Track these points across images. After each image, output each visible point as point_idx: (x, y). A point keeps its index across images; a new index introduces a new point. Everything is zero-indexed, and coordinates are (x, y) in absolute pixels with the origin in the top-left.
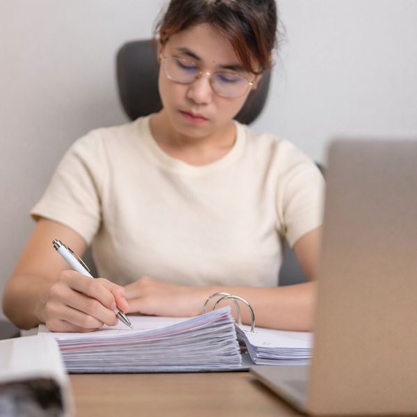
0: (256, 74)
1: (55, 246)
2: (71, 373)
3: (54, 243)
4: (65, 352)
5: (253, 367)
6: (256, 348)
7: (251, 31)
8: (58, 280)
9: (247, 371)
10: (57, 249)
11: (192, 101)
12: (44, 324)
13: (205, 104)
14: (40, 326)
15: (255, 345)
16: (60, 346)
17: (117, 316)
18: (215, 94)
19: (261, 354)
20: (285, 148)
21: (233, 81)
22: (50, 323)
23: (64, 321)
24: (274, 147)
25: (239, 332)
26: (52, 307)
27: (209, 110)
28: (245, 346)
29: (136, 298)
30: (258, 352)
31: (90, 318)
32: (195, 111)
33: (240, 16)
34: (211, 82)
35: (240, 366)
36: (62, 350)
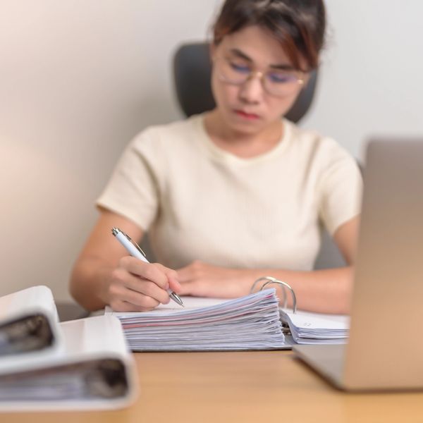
0: (304, 72)
1: (113, 234)
2: (134, 352)
3: (113, 230)
4: (127, 331)
5: (295, 346)
6: (298, 328)
7: (300, 34)
8: (118, 266)
9: (289, 349)
10: (115, 235)
11: (245, 101)
12: (109, 305)
13: (256, 103)
14: (107, 308)
15: (297, 326)
16: (123, 324)
17: (170, 296)
18: (266, 93)
19: (303, 334)
20: (328, 145)
21: (283, 81)
22: (114, 304)
23: (125, 301)
24: (316, 145)
25: (282, 314)
26: (115, 289)
27: (262, 109)
28: (288, 327)
29: (189, 282)
30: (300, 332)
31: (148, 298)
32: (248, 109)
33: (288, 19)
34: (262, 82)
35: (283, 345)
36: (124, 328)
